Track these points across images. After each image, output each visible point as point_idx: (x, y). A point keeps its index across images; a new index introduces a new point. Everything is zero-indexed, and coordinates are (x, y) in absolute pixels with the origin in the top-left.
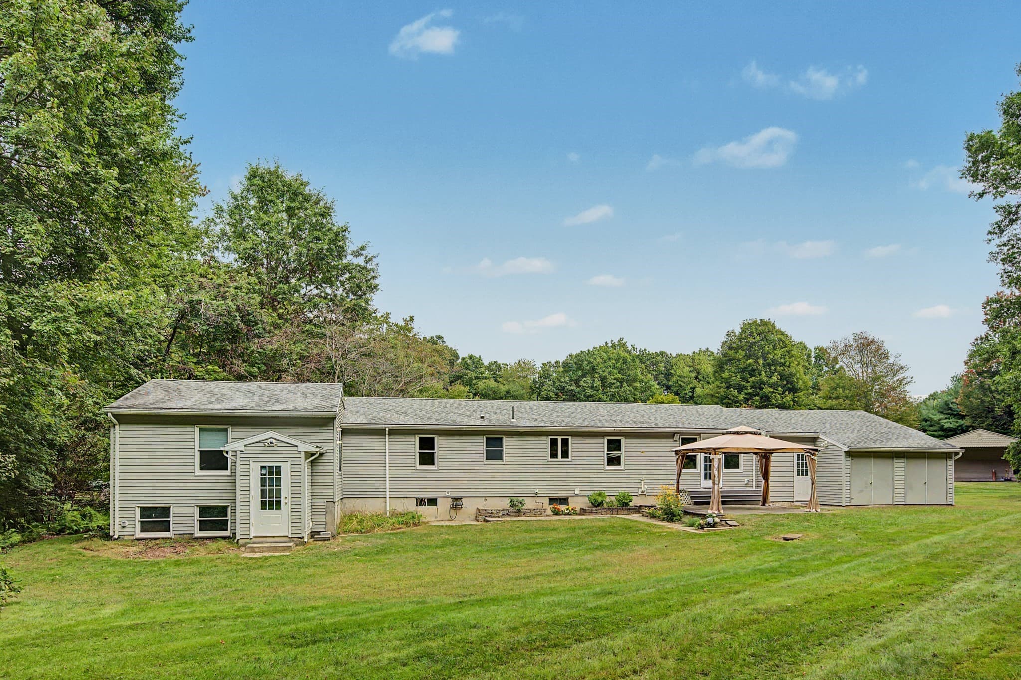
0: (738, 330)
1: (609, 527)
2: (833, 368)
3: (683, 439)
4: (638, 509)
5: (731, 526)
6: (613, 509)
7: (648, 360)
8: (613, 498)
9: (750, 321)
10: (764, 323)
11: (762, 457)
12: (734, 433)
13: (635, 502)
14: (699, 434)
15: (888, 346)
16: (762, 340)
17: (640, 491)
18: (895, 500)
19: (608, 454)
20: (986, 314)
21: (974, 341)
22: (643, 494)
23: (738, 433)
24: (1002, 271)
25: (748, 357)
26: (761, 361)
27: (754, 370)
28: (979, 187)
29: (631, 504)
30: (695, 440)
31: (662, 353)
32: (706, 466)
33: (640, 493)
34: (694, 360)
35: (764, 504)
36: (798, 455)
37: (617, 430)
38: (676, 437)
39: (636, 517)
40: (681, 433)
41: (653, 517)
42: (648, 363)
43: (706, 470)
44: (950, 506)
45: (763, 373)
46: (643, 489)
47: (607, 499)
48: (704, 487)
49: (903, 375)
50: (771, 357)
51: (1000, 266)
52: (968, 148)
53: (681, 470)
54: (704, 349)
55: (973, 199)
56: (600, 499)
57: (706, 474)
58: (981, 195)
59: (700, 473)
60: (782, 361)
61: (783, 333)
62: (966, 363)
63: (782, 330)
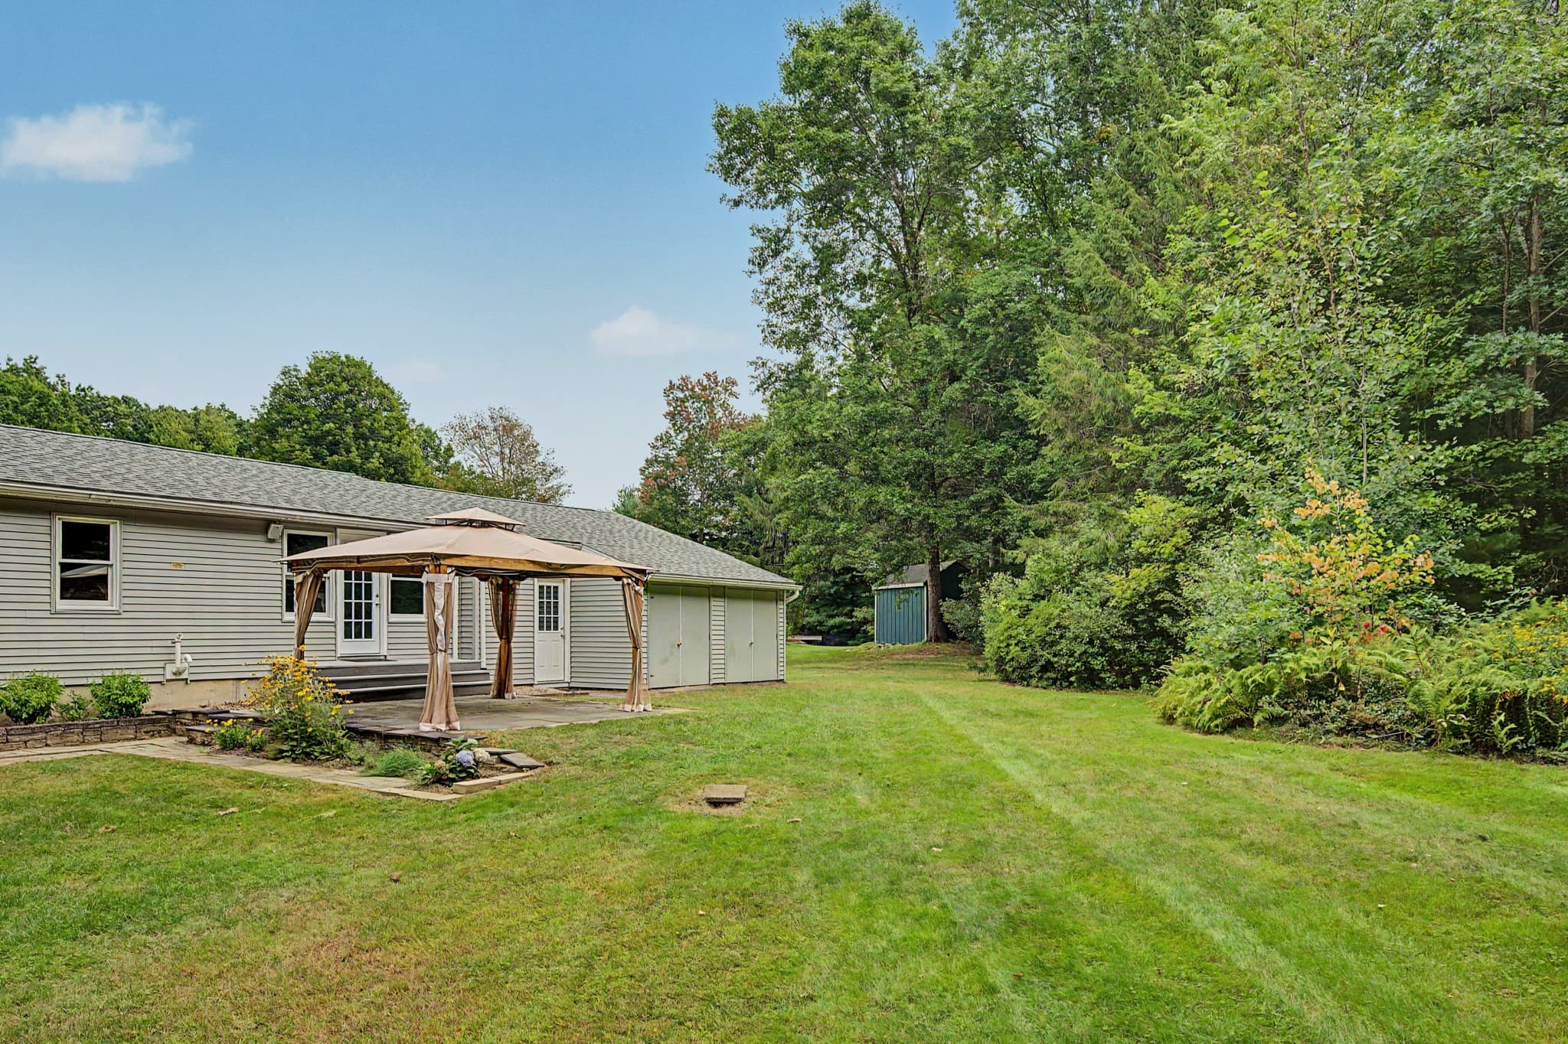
0: (304, 370)
1: (97, 793)
2: (446, 462)
3: (290, 536)
4: (169, 723)
5: (520, 769)
6: (86, 727)
7: (98, 408)
8: (86, 694)
9: (327, 356)
10: (350, 362)
11: (499, 587)
12: (460, 523)
13: (161, 700)
14: (333, 528)
15: (537, 436)
16: (351, 391)
17: (170, 670)
18: (712, 676)
19: (65, 567)
20: (669, 404)
21: (653, 441)
22: (178, 678)
23: (470, 523)
24: (764, 323)
25: (324, 418)
26: (350, 429)
27: (336, 443)
28: (734, 191)
29: (146, 709)
30: (322, 542)
31: (126, 400)
32: (348, 606)
33: (169, 676)
34: (197, 420)
35: (500, 695)
36: (541, 587)
37: (95, 497)
38: (274, 531)
39: (165, 748)
40: (288, 524)
41: (230, 745)
42: (96, 413)
43: (348, 615)
44: (781, 683)
45: (354, 449)
46: (178, 664)
47: (65, 698)
48: (343, 658)
49: (559, 480)
50: (369, 424)
51: (765, 315)
52: (719, 128)
53: (309, 616)
54: (216, 404)
55: (725, 207)
56: (37, 698)
57: (347, 625)
58: (737, 203)
59: (334, 624)
60: (387, 433)
61: (386, 386)
62: (642, 471)
63: (385, 382)
